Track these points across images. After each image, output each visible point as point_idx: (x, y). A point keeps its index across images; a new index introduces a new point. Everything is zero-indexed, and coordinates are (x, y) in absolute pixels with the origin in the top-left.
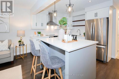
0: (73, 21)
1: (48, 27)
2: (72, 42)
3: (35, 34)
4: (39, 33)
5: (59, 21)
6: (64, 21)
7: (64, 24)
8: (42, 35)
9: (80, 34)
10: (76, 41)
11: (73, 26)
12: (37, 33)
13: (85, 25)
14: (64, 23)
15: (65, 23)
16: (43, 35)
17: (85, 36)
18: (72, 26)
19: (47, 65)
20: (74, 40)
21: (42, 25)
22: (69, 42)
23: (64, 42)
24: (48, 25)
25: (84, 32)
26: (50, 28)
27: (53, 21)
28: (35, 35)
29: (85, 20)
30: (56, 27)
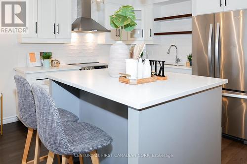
0: (156, 20)
1: (75, 36)
2: (150, 82)
3: (33, 59)
4: (46, 56)
5: (112, 17)
6: (125, 18)
7: (126, 26)
8: (55, 64)
9: (178, 60)
10: (162, 78)
11: (156, 34)
12: (38, 57)
13: (190, 32)
14: (125, 23)
15: (129, 22)
16: (58, 62)
17: (191, 65)
18: (152, 34)
19: (55, 144)
20: (156, 74)
21: (56, 29)
22: (140, 82)
23: (127, 82)
24: (76, 30)
25: (190, 52)
26: (82, 42)
27: (92, 17)
28: (31, 65)
29: (190, 15)
30: (102, 38)
